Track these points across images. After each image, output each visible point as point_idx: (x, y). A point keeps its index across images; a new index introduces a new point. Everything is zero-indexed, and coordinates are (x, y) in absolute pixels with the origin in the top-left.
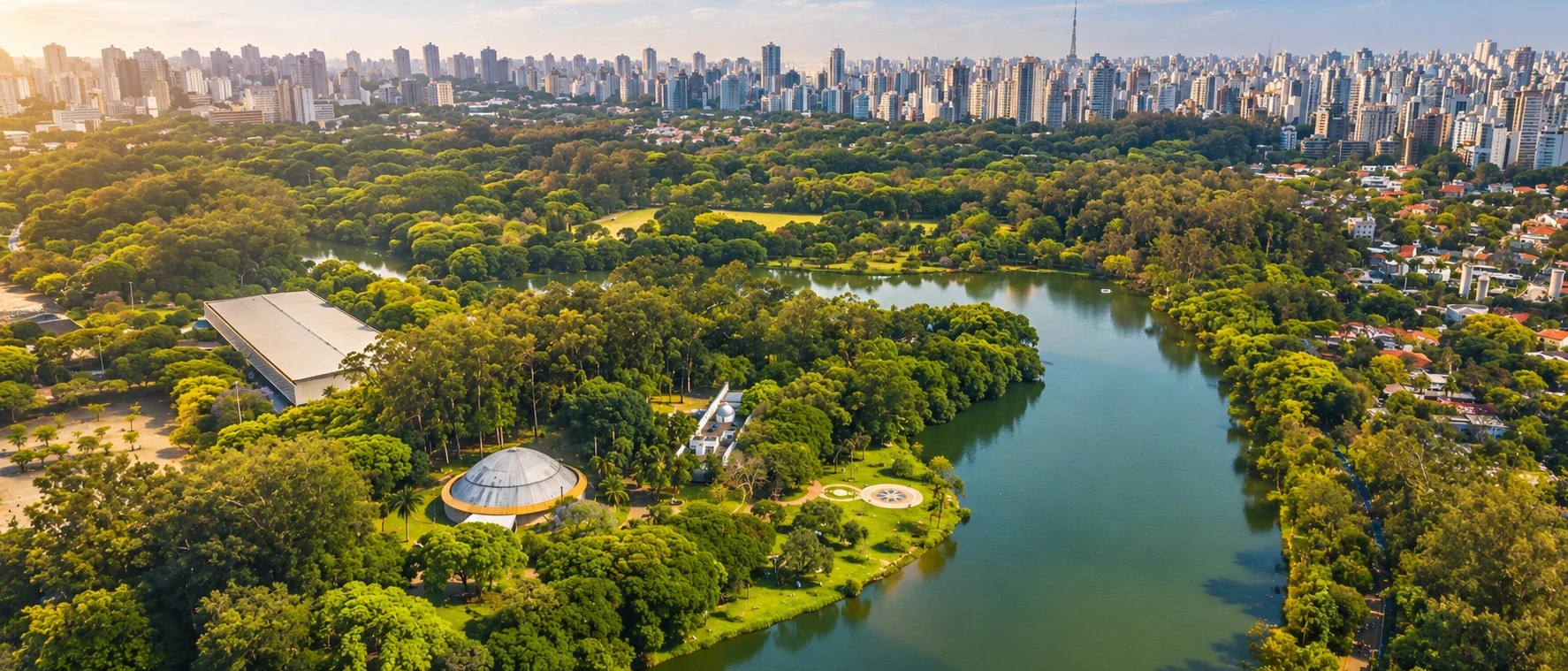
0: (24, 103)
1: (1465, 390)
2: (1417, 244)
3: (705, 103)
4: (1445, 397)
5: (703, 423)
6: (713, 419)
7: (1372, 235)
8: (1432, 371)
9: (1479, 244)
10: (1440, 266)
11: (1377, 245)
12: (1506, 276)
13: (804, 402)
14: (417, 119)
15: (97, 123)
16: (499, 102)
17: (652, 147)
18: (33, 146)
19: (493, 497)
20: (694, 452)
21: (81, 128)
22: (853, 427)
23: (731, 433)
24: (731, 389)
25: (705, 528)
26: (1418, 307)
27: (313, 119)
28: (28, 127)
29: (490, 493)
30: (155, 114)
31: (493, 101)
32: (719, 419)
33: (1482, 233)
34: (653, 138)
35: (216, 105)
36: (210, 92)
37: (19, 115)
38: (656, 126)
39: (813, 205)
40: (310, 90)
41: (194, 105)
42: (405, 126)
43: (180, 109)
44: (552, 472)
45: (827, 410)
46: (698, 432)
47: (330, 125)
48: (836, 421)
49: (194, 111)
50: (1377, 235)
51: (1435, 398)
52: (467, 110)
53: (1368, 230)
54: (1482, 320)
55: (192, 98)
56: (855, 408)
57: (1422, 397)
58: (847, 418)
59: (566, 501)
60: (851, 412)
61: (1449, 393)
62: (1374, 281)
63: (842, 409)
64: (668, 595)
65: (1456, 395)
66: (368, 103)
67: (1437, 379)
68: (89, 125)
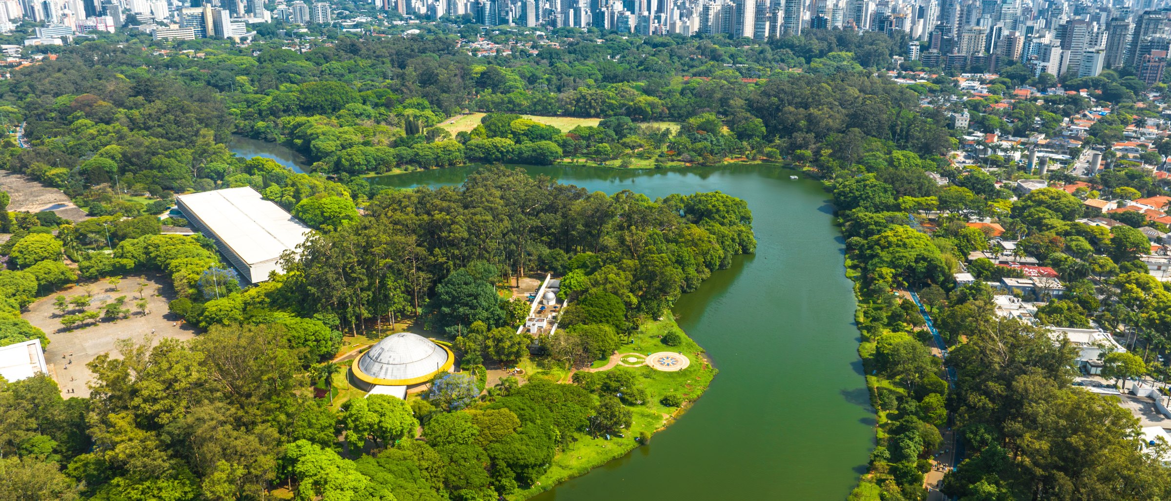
0: (13, 21)
1: (1031, 254)
2: (998, 132)
3: (511, 21)
4: (1014, 262)
5: (535, 306)
6: (541, 302)
7: (966, 126)
8: (1006, 239)
9: (1040, 133)
10: (1013, 149)
11: (970, 134)
12: (1060, 157)
13: (605, 289)
14: (306, 34)
15: (71, 38)
16: (363, 20)
17: (475, 60)
18: (24, 57)
19: (389, 372)
20: (529, 330)
21: (58, 42)
22: (638, 308)
23: (554, 314)
24: (553, 277)
25: (543, 399)
26: (997, 182)
27: (231, 35)
28: (19, 42)
29: (387, 369)
30: (112, 30)
31: (358, 19)
32: (545, 302)
33: (1043, 125)
34: (475, 51)
35: (158, 23)
36: (152, 13)
37: (11, 31)
38: (477, 41)
39: (592, 111)
40: (228, 11)
41: (140, 23)
42: (297, 41)
43: (131, 26)
44: (430, 351)
45: (621, 296)
46: (532, 314)
47: (243, 39)
48: (628, 304)
49: (141, 28)
50: (970, 126)
51: (1006, 263)
52: (342, 27)
53: (964, 122)
54: (1043, 194)
55: (138, 17)
56: (641, 293)
57: (997, 262)
58: (635, 300)
59: (442, 374)
60: (637, 296)
61: (1018, 258)
62: (967, 161)
63: (631, 294)
64: (520, 456)
65: (1023, 260)
66: (270, 21)
67: (1009, 245)
68: (64, 39)
